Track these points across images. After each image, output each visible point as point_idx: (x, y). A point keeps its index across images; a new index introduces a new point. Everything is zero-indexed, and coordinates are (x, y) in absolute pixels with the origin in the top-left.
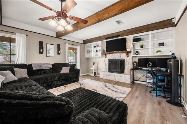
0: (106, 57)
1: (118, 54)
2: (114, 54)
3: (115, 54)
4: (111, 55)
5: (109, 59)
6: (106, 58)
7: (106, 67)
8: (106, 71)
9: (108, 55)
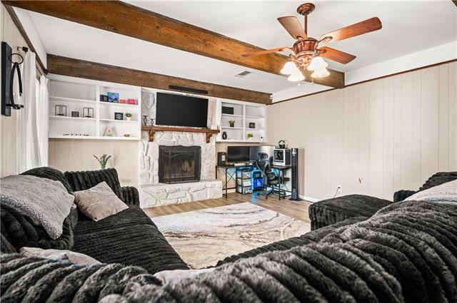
0: (151, 140)
1: (188, 133)
2: (175, 134)
3: (180, 134)
4: (167, 134)
5: (160, 146)
6: (150, 143)
7: (150, 171)
8: (151, 183)
9: (158, 136)
